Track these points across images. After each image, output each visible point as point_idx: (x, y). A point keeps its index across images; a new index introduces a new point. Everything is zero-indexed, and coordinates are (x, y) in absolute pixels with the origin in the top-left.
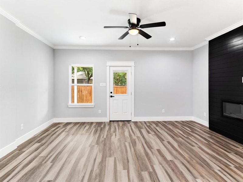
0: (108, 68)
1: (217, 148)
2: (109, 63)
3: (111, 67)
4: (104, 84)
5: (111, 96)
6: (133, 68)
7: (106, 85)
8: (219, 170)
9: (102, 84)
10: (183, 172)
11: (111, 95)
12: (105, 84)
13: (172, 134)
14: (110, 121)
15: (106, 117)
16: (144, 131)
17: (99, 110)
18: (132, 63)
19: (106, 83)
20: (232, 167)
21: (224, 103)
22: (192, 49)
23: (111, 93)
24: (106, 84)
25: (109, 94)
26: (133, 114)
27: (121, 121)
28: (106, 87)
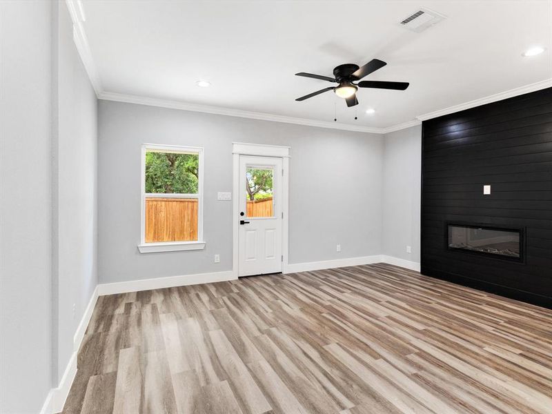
0: (236, 157)
1: (460, 300)
2: (238, 148)
3: (241, 157)
4: (227, 195)
5: (242, 223)
6: (286, 161)
7: (232, 197)
8: (494, 330)
9: (222, 195)
10: (458, 342)
11: (242, 218)
12: (230, 193)
13: (378, 289)
14: (239, 278)
15: (231, 269)
17: (216, 256)
18: (284, 151)
19: (231, 190)
20: (502, 323)
22: (384, 131)
23: (242, 214)
24: (232, 194)
25: (238, 218)
26: (286, 258)
27: (262, 275)
28: (231, 201)
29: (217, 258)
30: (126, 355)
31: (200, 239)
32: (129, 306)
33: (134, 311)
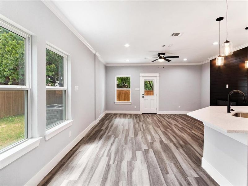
0: (141, 78)
2: (142, 75)
3: (143, 78)
4: (138, 89)
5: (143, 97)
6: (158, 78)
14: (142, 113)
15: (140, 110)
16: (166, 118)
18: (157, 75)
19: (140, 88)
21: (218, 101)
23: (143, 94)
25: (141, 96)
26: (158, 109)
27: (150, 113)
28: (140, 90)
29: (135, 107)
30: (108, 121)
31: (131, 101)
32: (112, 115)
33: (112, 116)
